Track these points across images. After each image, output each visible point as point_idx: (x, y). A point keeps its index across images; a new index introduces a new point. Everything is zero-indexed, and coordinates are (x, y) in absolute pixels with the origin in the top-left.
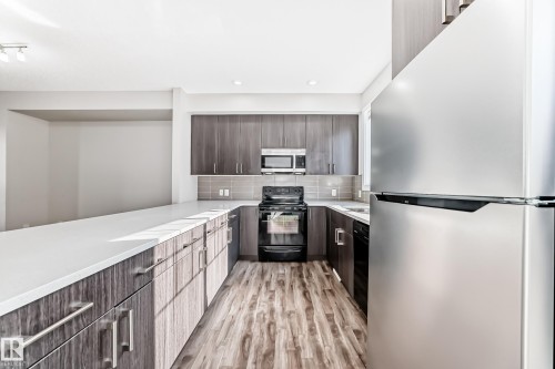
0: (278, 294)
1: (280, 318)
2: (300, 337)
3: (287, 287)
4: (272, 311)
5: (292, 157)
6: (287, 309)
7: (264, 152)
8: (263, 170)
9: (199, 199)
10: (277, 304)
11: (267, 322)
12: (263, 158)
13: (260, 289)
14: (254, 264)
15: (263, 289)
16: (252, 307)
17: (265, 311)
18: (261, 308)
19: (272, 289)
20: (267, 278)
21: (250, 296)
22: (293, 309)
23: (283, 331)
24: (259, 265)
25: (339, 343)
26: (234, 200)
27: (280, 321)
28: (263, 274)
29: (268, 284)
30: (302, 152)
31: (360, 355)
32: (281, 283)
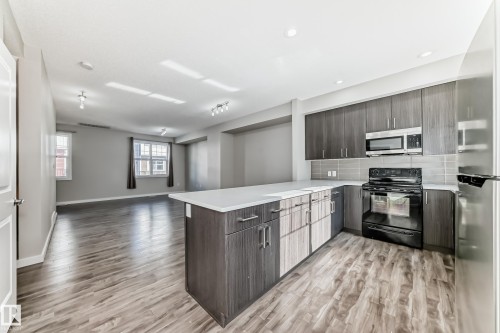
0: (375, 265)
2: (388, 300)
3: (388, 262)
4: (365, 274)
5: (402, 137)
6: (381, 278)
7: (369, 136)
8: (368, 153)
9: (312, 179)
10: (371, 271)
11: (358, 278)
12: (368, 142)
13: (357, 256)
14: (357, 237)
15: (362, 257)
16: (347, 265)
17: (359, 271)
18: (355, 269)
19: (370, 259)
20: (368, 250)
21: (347, 258)
22: (387, 280)
23: (371, 290)
24: (362, 239)
26: (340, 180)
27: (370, 282)
28: (364, 247)
29: (367, 255)
30: (417, 131)
32: (382, 259)
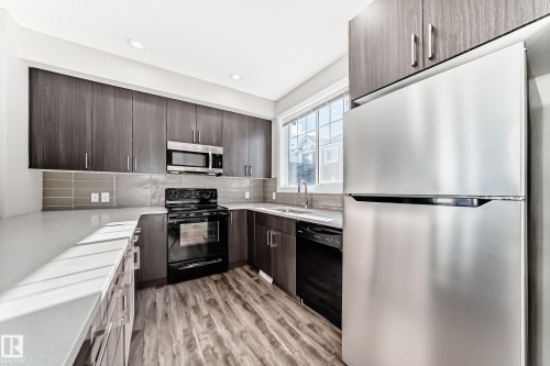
0: (216, 318)
1: (233, 345)
2: (267, 355)
3: (221, 304)
4: (219, 340)
5: (207, 155)
6: (236, 330)
7: (172, 145)
8: (170, 168)
9: (45, 209)
10: (221, 330)
11: (220, 356)
12: (169, 153)
13: (188, 319)
14: (163, 289)
15: (194, 317)
16: (191, 346)
17: (212, 344)
18: (204, 343)
19: (205, 313)
20: (191, 301)
21: (180, 333)
22: (242, 328)
23: (245, 358)
24: (172, 289)
25: (303, 343)
26: (119, 207)
28: (183, 299)
29: (196, 309)
30: (219, 150)
31: (324, 346)
32: (213, 303)
